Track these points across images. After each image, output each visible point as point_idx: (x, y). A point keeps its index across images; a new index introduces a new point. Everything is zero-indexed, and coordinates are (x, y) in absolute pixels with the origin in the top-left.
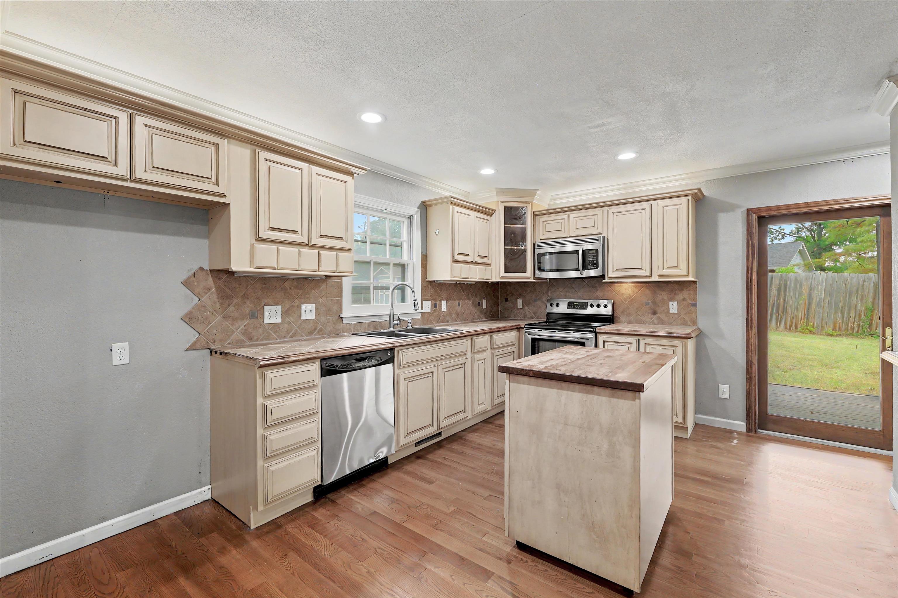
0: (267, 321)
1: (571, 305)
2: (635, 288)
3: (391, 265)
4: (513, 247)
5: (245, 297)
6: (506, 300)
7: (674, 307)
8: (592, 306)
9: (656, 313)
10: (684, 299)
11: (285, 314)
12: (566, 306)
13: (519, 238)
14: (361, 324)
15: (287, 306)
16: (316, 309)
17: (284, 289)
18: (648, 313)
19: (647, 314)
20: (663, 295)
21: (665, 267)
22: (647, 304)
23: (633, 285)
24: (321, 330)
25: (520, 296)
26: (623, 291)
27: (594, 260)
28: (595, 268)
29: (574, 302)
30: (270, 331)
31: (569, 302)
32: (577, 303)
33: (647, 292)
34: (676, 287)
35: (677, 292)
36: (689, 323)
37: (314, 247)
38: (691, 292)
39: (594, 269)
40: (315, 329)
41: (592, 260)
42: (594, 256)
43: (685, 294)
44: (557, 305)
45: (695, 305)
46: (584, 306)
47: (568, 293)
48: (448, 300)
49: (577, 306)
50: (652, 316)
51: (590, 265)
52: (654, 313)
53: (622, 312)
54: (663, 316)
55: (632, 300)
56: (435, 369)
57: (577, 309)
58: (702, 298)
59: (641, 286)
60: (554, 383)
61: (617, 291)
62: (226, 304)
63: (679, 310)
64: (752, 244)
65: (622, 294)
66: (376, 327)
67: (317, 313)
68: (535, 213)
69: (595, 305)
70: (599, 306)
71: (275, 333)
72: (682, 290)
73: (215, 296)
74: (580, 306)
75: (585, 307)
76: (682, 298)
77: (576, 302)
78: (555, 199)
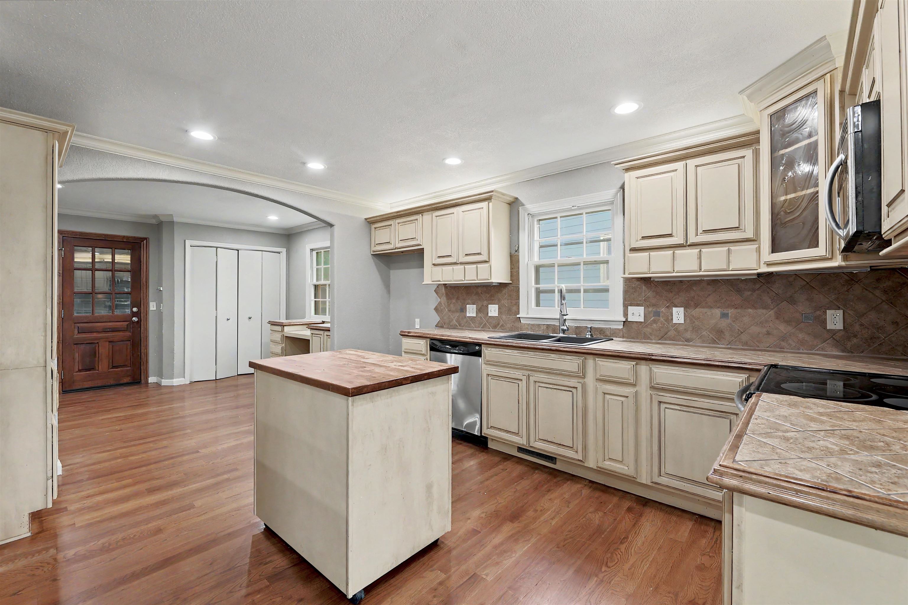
0: (468, 315)
3: (582, 264)
5: (458, 298)
11: (479, 311)
14: (539, 325)
15: (480, 306)
16: (499, 308)
17: (477, 294)
24: (502, 325)
30: (470, 322)
37: (461, 263)
40: (499, 324)
48: (686, 306)
56: (524, 378)
62: (449, 303)
66: (556, 331)
67: (500, 312)
71: (473, 323)
73: (445, 298)
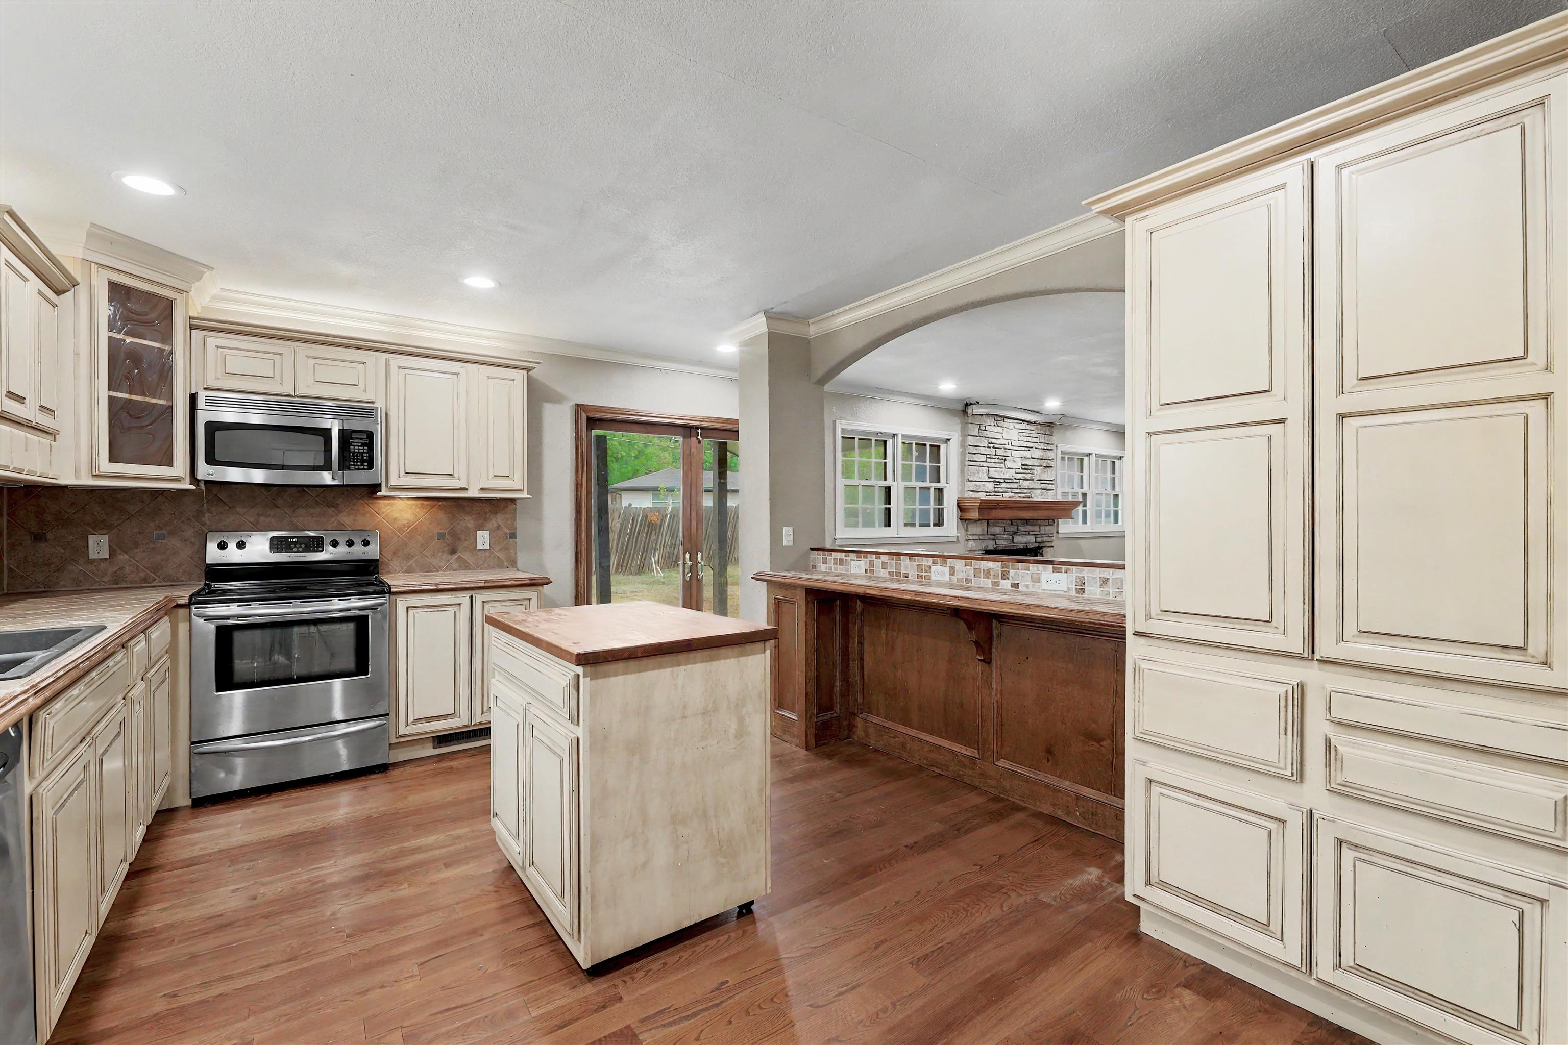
1: (277, 545)
2: (418, 510)
4: (134, 397)
6: (38, 538)
7: (483, 539)
8: (335, 544)
9: (456, 552)
10: (498, 527)
12: (267, 546)
13: (153, 377)
18: (443, 552)
19: (440, 554)
20: (468, 522)
21: (491, 475)
22: (441, 536)
23: (414, 504)
25: (99, 526)
26: (396, 514)
27: (363, 452)
28: (366, 467)
29: (287, 538)
31: (272, 539)
32: (295, 540)
33: (441, 516)
34: (487, 508)
35: (488, 516)
36: (506, 563)
38: (508, 516)
39: (364, 469)
41: (359, 452)
42: (363, 445)
43: (498, 520)
44: (241, 545)
45: (513, 536)
46: (316, 544)
47: (262, 519)
49: (298, 546)
50: (449, 556)
51: (354, 462)
52: (453, 551)
53: (394, 553)
54: (466, 556)
55: (413, 531)
57: (298, 551)
58: (523, 526)
59: (428, 505)
60: (667, 658)
61: (383, 513)
63: (491, 545)
64: (582, 452)
65: (395, 519)
68: (193, 322)
69: (342, 541)
70: (350, 544)
72: (496, 513)
74: (303, 546)
75: (318, 547)
76: (495, 525)
77: (294, 537)
78: (224, 299)
